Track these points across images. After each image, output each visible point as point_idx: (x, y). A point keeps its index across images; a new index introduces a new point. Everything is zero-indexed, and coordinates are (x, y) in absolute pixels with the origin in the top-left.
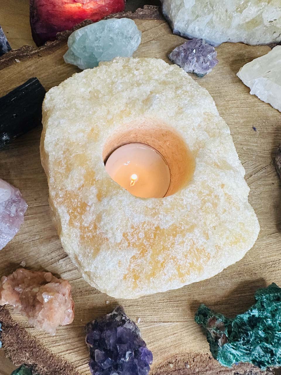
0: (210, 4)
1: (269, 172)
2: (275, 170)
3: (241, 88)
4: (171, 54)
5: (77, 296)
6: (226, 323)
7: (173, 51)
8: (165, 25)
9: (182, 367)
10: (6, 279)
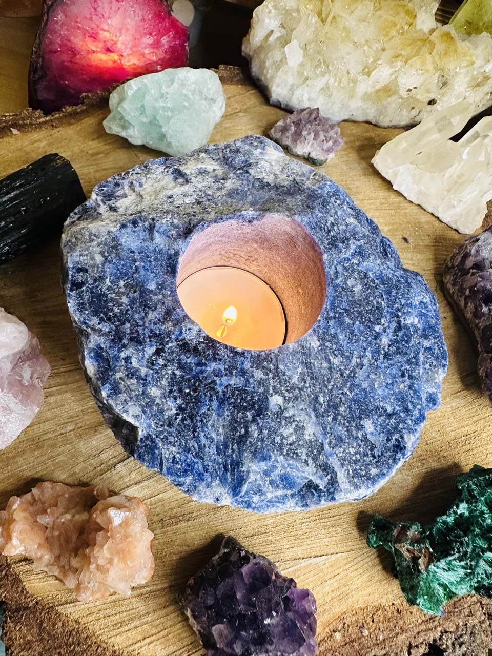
0: (324, 62)
4: (273, 130)
6: (424, 532)
7: (276, 125)
8: (254, 93)
9: (355, 636)
10: (18, 502)
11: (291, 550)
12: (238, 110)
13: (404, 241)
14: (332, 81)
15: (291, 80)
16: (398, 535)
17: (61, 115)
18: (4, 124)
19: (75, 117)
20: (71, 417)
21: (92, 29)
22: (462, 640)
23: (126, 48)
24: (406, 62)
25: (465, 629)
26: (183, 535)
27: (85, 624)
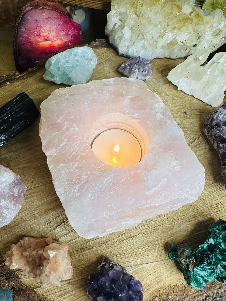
0: (141, 34)
1: (201, 141)
2: (204, 139)
3: (171, 87)
4: (120, 68)
5: (74, 254)
6: (192, 252)
7: (121, 66)
8: (112, 51)
9: (165, 299)
10: (15, 247)
11: (134, 261)
12: (105, 60)
13: (184, 114)
14: (146, 42)
15: (127, 44)
16: (180, 255)
17: (27, 73)
18: (3, 80)
19: (33, 73)
20: (37, 207)
21: (38, 32)
22: (216, 299)
23: (54, 38)
24: (179, 30)
25: (217, 295)
26: (86, 256)
27: (46, 296)
